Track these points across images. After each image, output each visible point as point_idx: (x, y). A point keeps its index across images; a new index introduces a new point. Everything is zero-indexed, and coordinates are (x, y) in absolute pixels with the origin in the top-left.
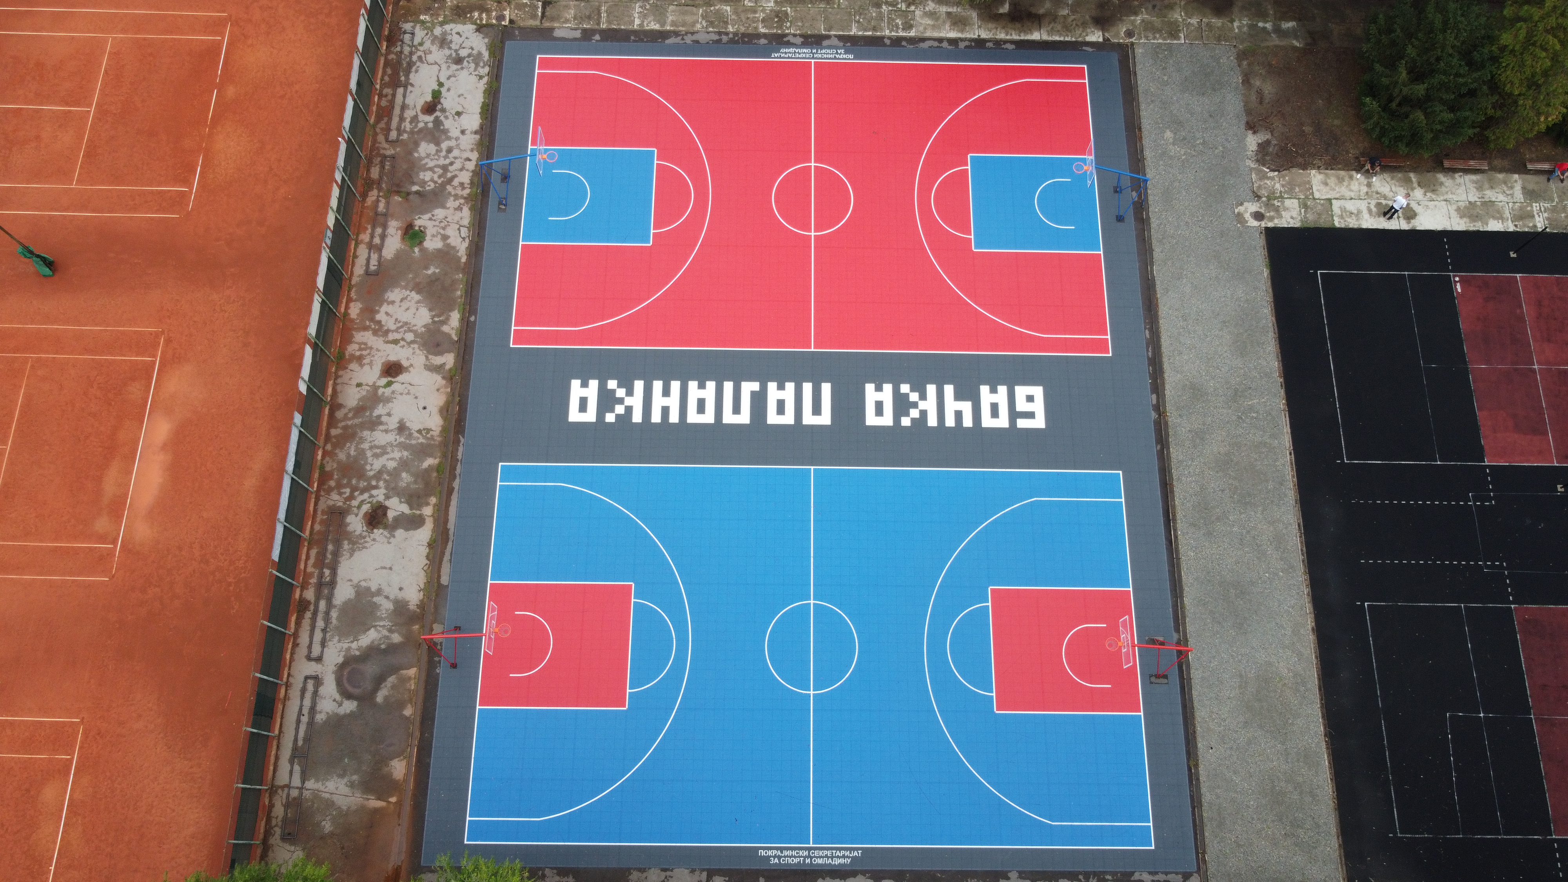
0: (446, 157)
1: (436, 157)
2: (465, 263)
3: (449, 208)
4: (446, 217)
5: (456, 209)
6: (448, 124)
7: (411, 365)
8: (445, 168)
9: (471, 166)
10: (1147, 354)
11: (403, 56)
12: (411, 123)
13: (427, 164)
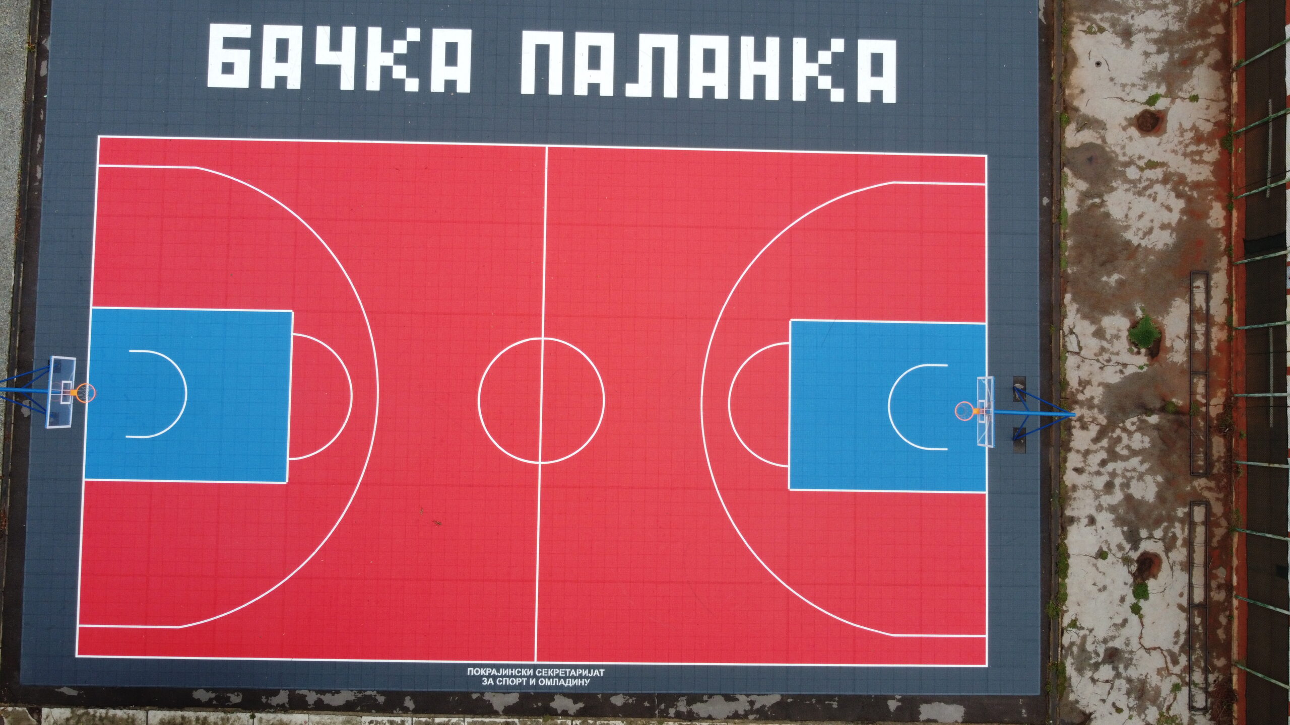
0: (1113, 474)
1: (1128, 474)
2: (1065, 292)
3: (1100, 384)
4: (1101, 368)
5: (1088, 383)
6: (1116, 536)
7: (1124, 129)
8: (1113, 456)
9: (1073, 460)
10: (43, 139)
11: (1202, 664)
12: (1174, 538)
13: (1142, 463)
